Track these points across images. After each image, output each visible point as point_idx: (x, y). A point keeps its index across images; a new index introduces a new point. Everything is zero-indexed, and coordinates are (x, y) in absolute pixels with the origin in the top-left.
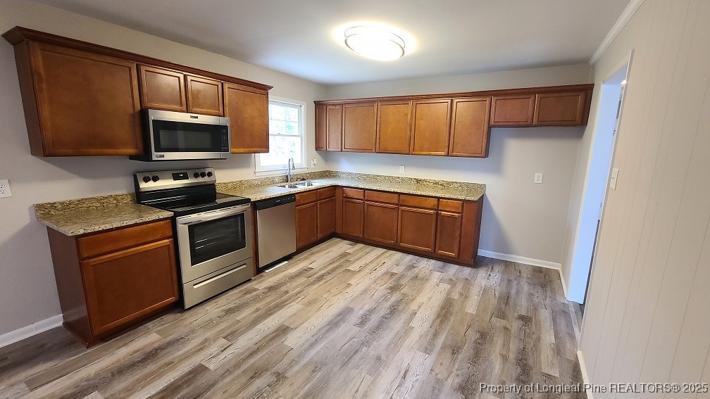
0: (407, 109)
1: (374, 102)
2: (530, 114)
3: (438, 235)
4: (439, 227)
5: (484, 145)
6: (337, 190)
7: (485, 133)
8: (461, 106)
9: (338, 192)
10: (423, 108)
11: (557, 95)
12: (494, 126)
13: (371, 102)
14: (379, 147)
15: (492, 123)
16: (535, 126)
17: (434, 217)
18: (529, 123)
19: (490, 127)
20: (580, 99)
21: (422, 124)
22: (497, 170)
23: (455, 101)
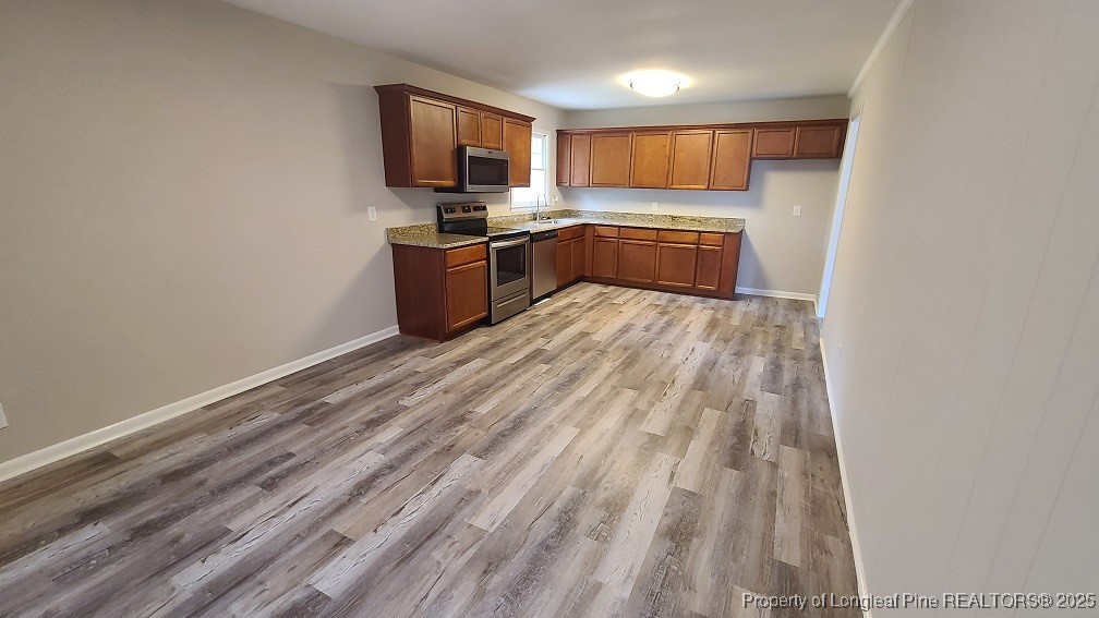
0: (665, 140)
1: (629, 131)
2: (791, 147)
3: (698, 270)
4: (699, 262)
5: (745, 177)
6: (587, 229)
7: (747, 166)
8: (723, 137)
9: (589, 232)
10: (684, 139)
11: (815, 128)
12: (755, 159)
13: (625, 131)
14: (632, 182)
15: (754, 155)
16: (795, 159)
17: (695, 252)
18: (789, 155)
19: (751, 159)
20: (837, 132)
21: (681, 156)
22: (757, 203)
23: (718, 132)
